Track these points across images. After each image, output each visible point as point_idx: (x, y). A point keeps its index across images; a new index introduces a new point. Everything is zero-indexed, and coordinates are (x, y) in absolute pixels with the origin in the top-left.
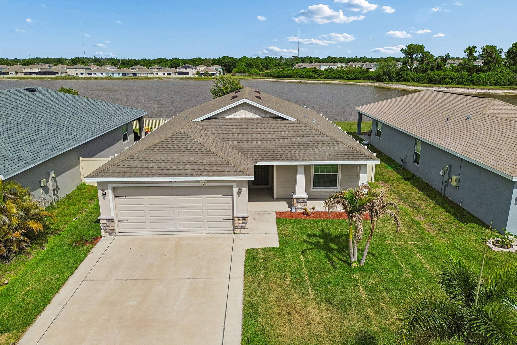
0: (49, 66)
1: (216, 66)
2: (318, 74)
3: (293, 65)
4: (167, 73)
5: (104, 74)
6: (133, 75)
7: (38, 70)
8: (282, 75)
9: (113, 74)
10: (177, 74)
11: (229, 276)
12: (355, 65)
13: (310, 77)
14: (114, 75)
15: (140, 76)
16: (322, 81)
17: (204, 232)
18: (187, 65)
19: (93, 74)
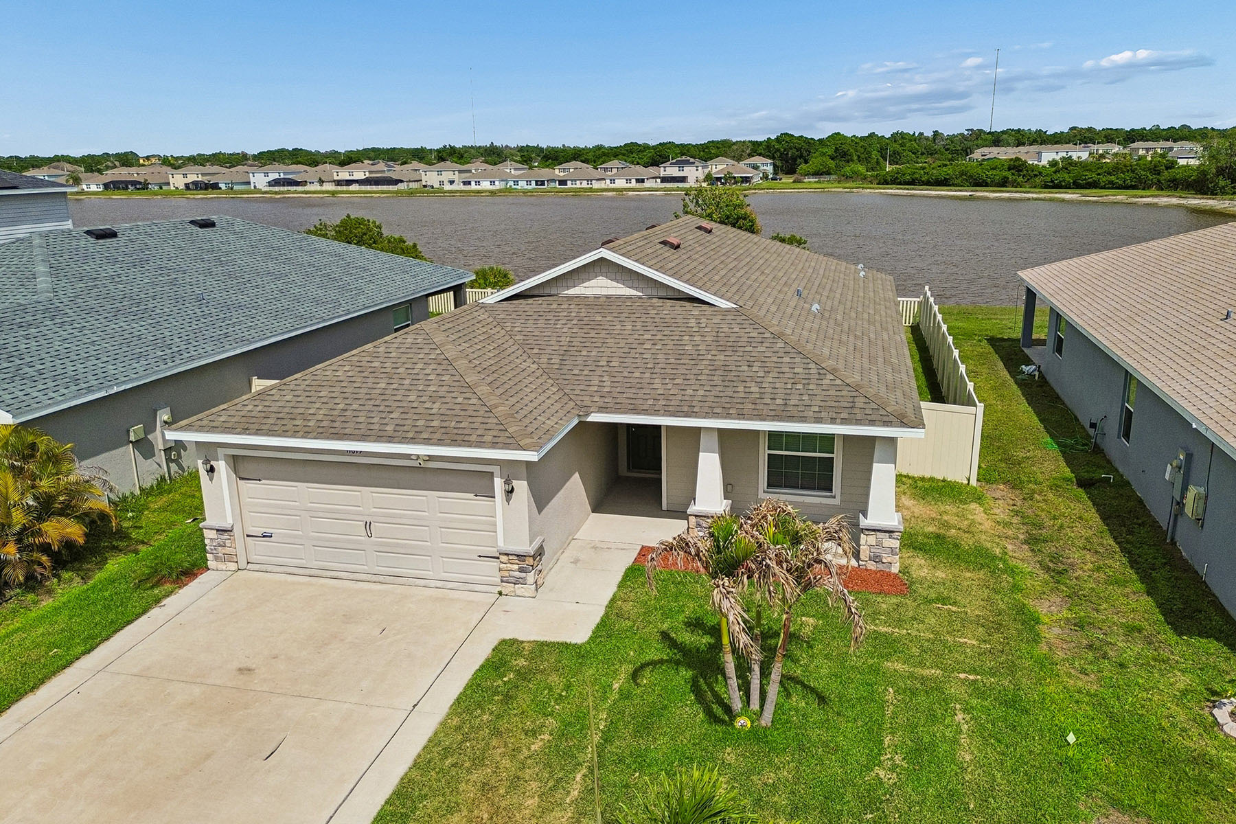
0: (389, 166)
1: (757, 160)
2: (1024, 175)
3: (967, 151)
4: (636, 179)
5: (497, 183)
6: (559, 185)
7: (365, 175)
8: (923, 179)
9: (516, 183)
10: (659, 180)
11: (414, 707)
12: (1147, 150)
13: (1003, 184)
14: (518, 185)
15: (574, 186)
16: (1032, 193)
17: (433, 583)
18: (684, 158)
19: (473, 183)
